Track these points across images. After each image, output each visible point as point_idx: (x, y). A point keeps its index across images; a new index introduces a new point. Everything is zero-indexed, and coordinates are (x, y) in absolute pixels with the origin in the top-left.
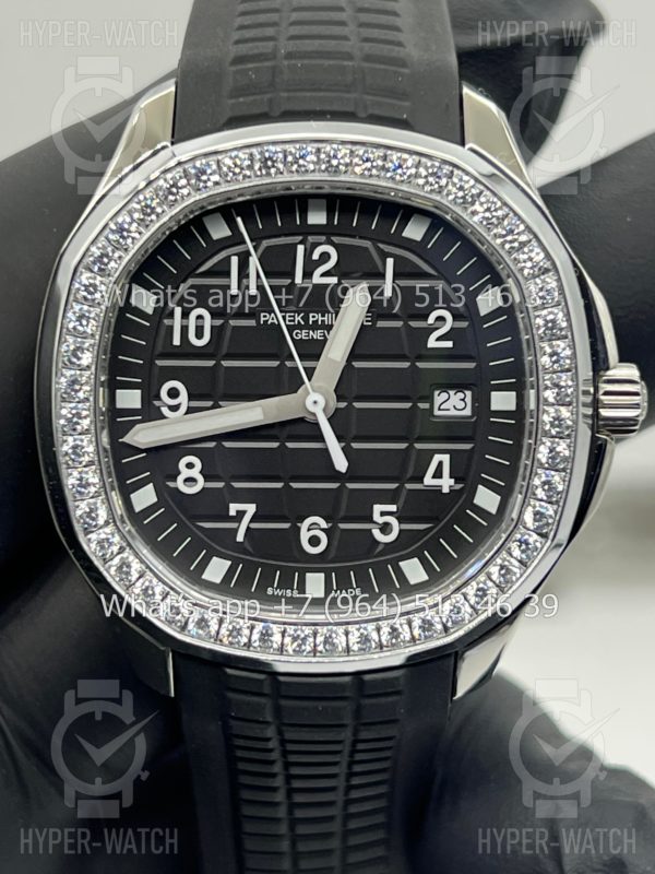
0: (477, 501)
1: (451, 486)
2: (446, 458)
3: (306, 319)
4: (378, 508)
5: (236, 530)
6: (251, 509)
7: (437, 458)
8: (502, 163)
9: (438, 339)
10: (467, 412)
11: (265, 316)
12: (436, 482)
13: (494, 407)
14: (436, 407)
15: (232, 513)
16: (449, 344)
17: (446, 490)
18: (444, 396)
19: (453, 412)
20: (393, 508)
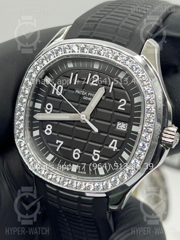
0: (122, 155)
1: (116, 150)
2: (116, 141)
3: (87, 94)
4: (95, 151)
5: (57, 148)
6: (62, 143)
7: (114, 140)
8: (150, 61)
9: (121, 107)
10: (125, 130)
11: (77, 91)
12: (112, 147)
13: (133, 130)
14: (117, 126)
15: (57, 143)
16: (124, 109)
17: (114, 150)
18: (120, 124)
19: (122, 129)
20: (99, 152)
